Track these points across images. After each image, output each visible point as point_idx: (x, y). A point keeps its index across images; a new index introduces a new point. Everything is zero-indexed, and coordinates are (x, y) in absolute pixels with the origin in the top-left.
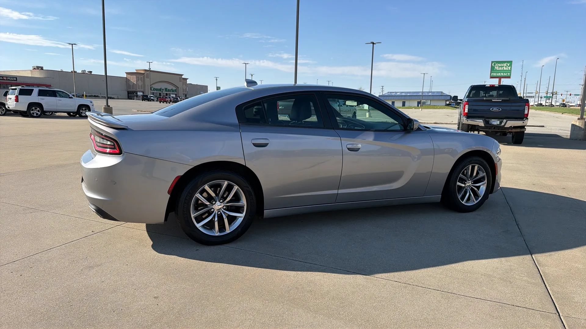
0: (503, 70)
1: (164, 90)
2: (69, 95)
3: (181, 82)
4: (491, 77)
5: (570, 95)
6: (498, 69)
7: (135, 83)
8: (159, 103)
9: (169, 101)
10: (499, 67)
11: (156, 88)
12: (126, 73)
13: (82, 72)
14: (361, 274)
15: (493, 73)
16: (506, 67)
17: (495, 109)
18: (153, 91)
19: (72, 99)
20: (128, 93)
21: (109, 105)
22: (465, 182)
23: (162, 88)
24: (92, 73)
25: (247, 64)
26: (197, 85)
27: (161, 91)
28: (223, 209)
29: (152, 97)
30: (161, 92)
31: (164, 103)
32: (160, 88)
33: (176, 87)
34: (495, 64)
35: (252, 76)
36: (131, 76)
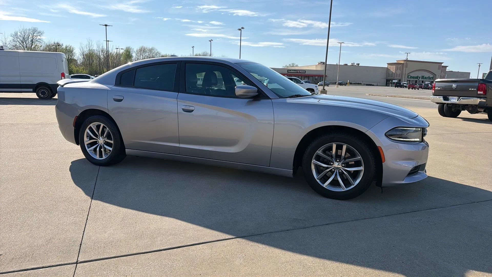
1: (421, 78)
2: (301, 81)
3: (440, 69)
7: (394, 72)
8: (408, 89)
9: (418, 88)
11: (413, 76)
12: (388, 64)
13: (352, 65)
18: (410, 79)
19: (302, 84)
20: (387, 80)
22: (330, 163)
23: (419, 76)
24: (360, 65)
26: (458, 72)
27: (417, 78)
29: (405, 84)
30: (417, 80)
32: (417, 76)
33: (433, 74)
36: (391, 66)
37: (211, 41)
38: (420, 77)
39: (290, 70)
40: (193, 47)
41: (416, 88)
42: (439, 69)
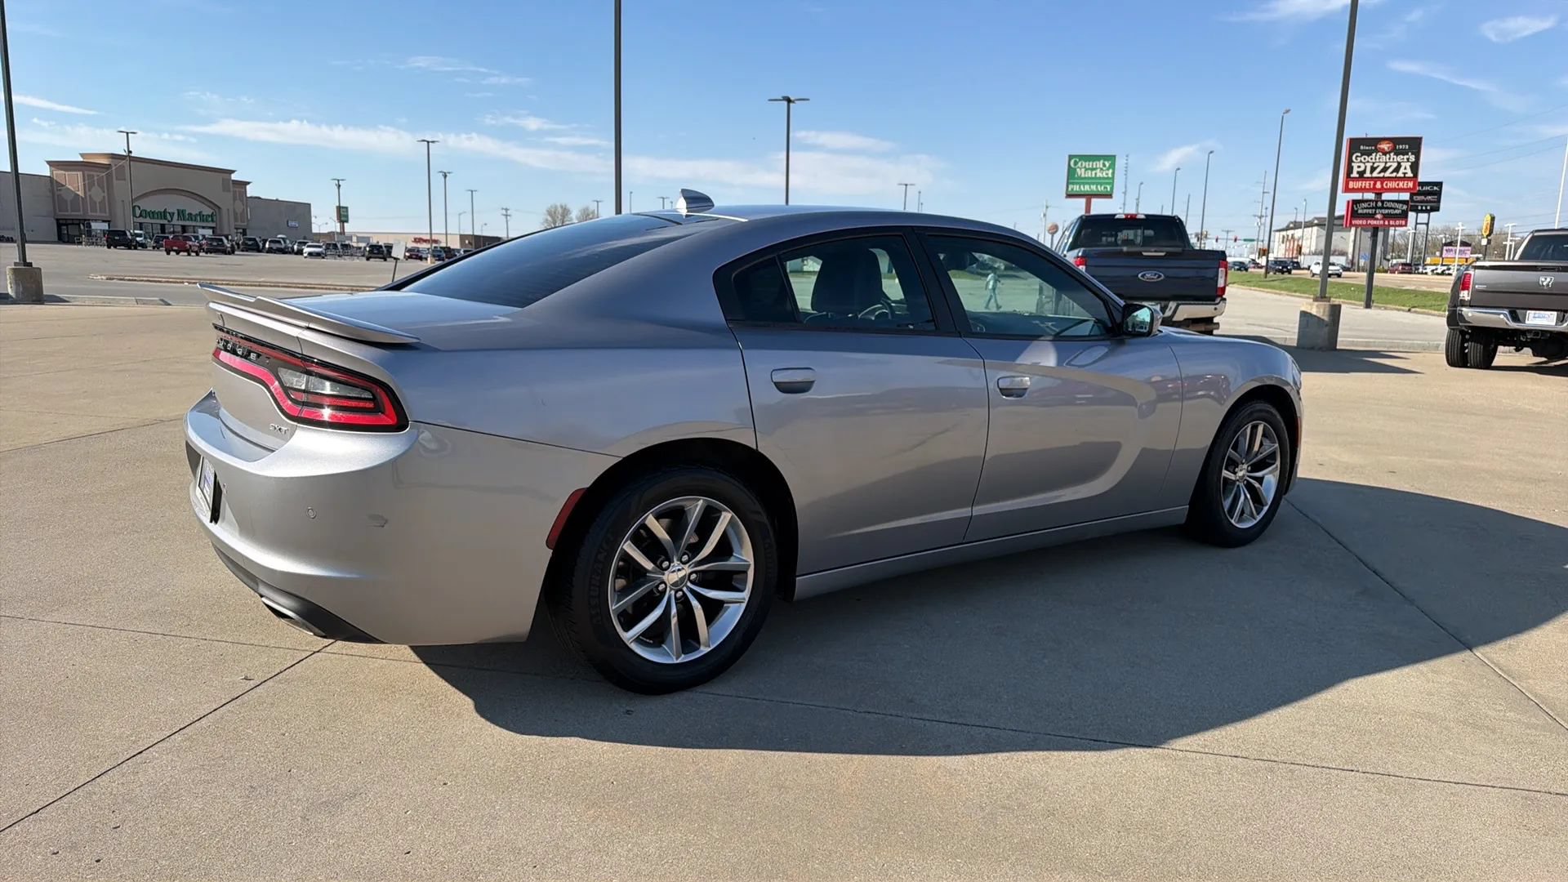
0: (1096, 178)
1: (176, 216)
3: (229, 191)
4: (1069, 196)
5: (1236, 240)
6: (1083, 176)
7: (81, 193)
8: (165, 253)
9: (196, 249)
10: (1086, 169)
11: (148, 210)
12: (51, 163)
14: (1134, 745)
15: (1073, 183)
16: (1101, 169)
17: (1149, 276)
18: (141, 220)
20: (61, 224)
21: (28, 261)
23: (169, 211)
25: (433, 142)
26: (277, 200)
27: (165, 218)
28: (689, 584)
29: (140, 235)
30: (165, 222)
31: (181, 253)
32: (163, 210)
33: (212, 206)
34: (1076, 163)
35: (445, 176)
36: (67, 173)
38: (172, 215)
41: (192, 251)
42: (226, 189)
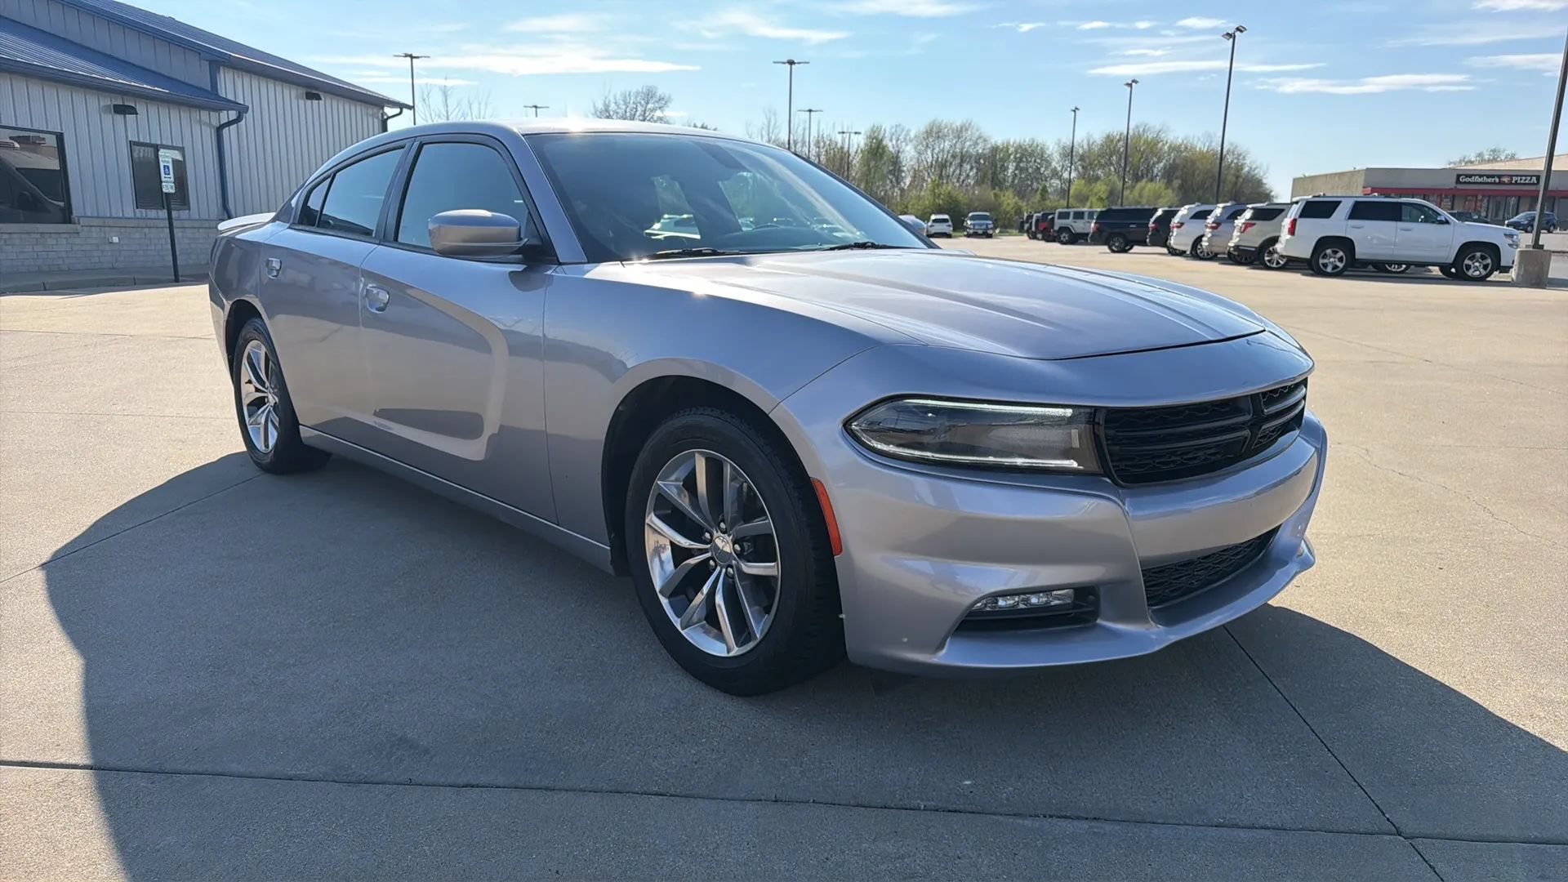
2: (1440, 215)
19: (1446, 226)
22: (704, 536)
37: (1134, 84)
39: (1470, 176)
40: (1074, 111)
